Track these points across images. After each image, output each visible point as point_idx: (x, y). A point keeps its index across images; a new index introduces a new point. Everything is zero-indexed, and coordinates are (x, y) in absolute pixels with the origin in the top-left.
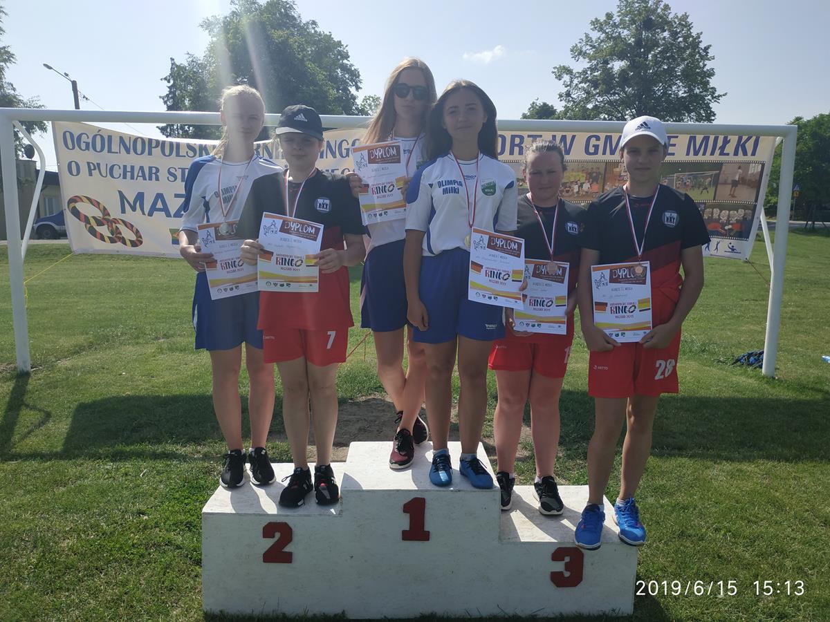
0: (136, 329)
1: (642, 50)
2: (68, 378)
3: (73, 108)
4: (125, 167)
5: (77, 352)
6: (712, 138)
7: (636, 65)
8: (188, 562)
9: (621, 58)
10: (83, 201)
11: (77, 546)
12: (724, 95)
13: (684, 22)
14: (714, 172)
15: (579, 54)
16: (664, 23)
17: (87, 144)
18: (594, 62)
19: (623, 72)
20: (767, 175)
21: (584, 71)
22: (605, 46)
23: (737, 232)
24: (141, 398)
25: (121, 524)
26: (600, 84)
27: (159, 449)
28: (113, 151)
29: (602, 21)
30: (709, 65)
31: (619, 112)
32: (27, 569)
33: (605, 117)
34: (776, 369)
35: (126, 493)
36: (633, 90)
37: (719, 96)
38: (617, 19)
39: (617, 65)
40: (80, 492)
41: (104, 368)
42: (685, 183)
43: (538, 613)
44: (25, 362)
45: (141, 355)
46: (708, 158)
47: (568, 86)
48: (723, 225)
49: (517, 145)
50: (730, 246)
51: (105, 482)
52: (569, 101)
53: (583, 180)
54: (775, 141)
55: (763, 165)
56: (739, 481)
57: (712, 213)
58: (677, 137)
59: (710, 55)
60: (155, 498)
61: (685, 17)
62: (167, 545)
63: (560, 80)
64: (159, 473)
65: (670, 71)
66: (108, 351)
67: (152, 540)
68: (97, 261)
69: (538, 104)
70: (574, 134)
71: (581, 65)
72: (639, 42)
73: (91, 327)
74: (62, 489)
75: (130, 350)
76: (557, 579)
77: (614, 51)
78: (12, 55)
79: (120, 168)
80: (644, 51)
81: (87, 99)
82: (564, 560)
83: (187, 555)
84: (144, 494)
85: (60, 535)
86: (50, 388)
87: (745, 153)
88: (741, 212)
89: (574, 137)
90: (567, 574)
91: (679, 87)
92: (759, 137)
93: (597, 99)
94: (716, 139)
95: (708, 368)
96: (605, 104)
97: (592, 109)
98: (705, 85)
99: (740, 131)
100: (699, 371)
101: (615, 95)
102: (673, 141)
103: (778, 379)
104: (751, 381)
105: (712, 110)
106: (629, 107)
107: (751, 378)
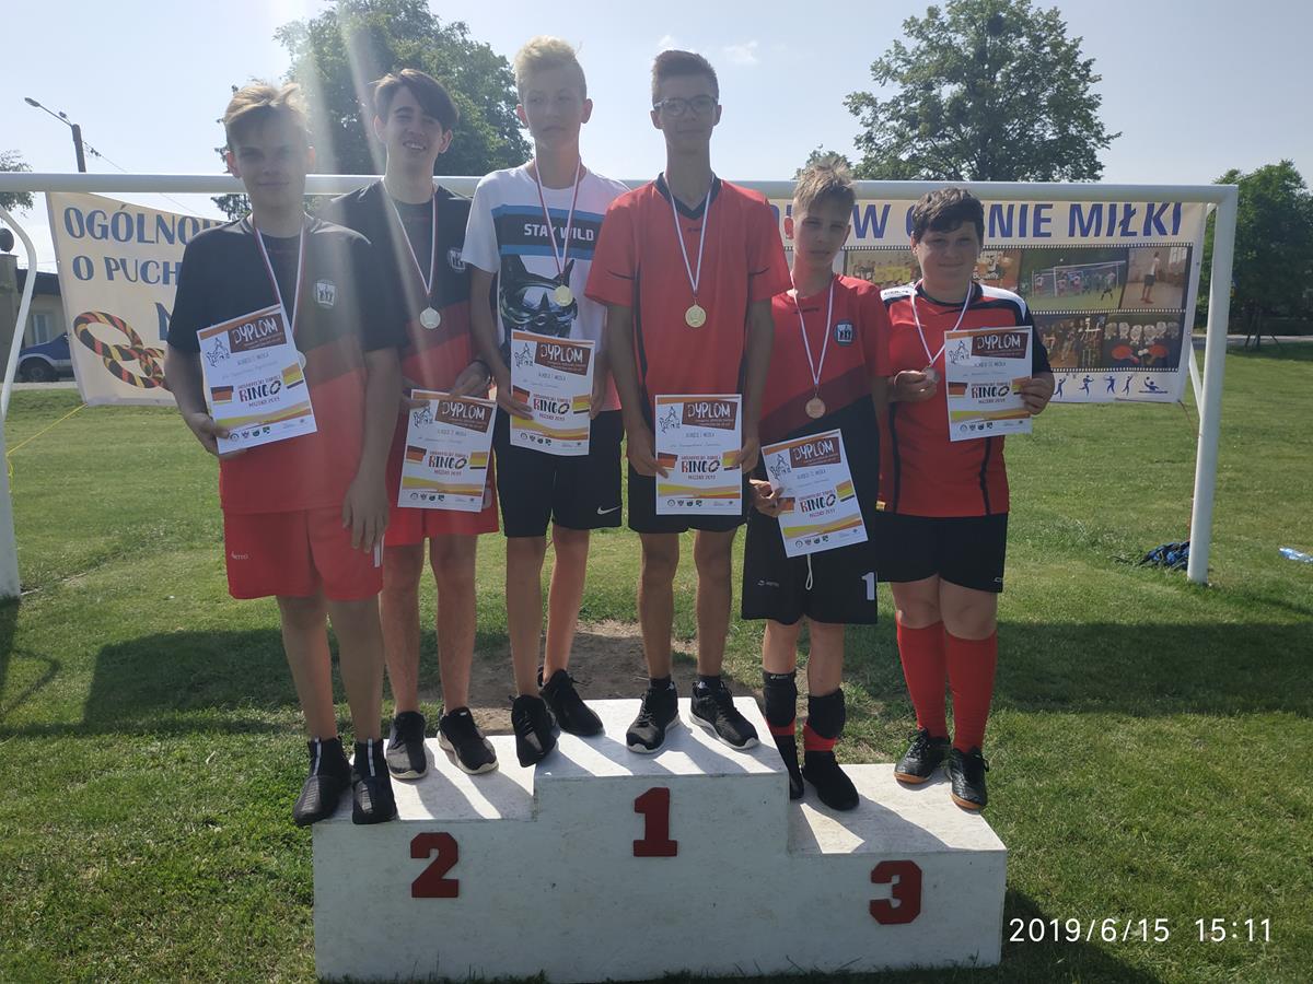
0: (188, 525)
1: (986, 66)
2: (81, 606)
3: (74, 170)
4: (166, 265)
5: (94, 564)
6: (1106, 206)
7: (978, 90)
8: (290, 898)
9: (952, 79)
10: (99, 321)
11: (109, 878)
12: (1116, 136)
13: (1053, 23)
14: (1117, 263)
15: (886, 74)
16: (1020, 24)
17: (104, 228)
18: (910, 87)
19: (956, 102)
20: (1198, 264)
21: (894, 102)
22: (927, 61)
23: (1158, 358)
24: (201, 636)
25: (178, 841)
26: (920, 121)
27: (233, 717)
28: (146, 239)
29: (921, 20)
30: (1092, 90)
31: (951, 166)
32: (29, 917)
33: (928, 174)
34: (1209, 570)
35: (184, 790)
36: (973, 129)
37: (1109, 137)
38: (946, 17)
39: (947, 91)
40: (110, 790)
41: (139, 589)
42: (1072, 282)
43: (852, 966)
44: (10, 582)
45: (198, 566)
46: (1103, 240)
47: (869, 125)
48: (1135, 349)
50: (1148, 382)
51: (149, 773)
52: (871, 150)
54: (1205, 209)
55: (1190, 249)
56: (1158, 751)
57: (1118, 331)
58: (1050, 206)
59: (1093, 74)
60: (231, 798)
61: (1055, 13)
62: (253, 872)
63: (857, 114)
64: (235, 756)
65: (1031, 100)
66: (144, 562)
67: (229, 864)
68: (120, 417)
69: (822, 154)
70: (887, 202)
71: (889, 91)
72: (981, 55)
73: (116, 522)
74: (80, 786)
75: (180, 560)
76: (880, 912)
77: (942, 68)
79: (158, 267)
80: (989, 68)
81: (97, 154)
82: (889, 881)
83: (287, 890)
84: (213, 792)
85: (80, 861)
86: (53, 623)
87: (1162, 231)
89: (887, 208)
90: (896, 903)
91: (1045, 124)
92: (1180, 205)
93: (914, 146)
94: (1113, 209)
95: (1103, 571)
96: (928, 153)
97: (908, 160)
98: (1088, 122)
99: (1149, 194)
100: (1088, 576)
101: (944, 139)
102: (1045, 213)
103: (1213, 586)
104: (1170, 590)
105: (1097, 160)
106: (967, 157)
107: (1170, 585)
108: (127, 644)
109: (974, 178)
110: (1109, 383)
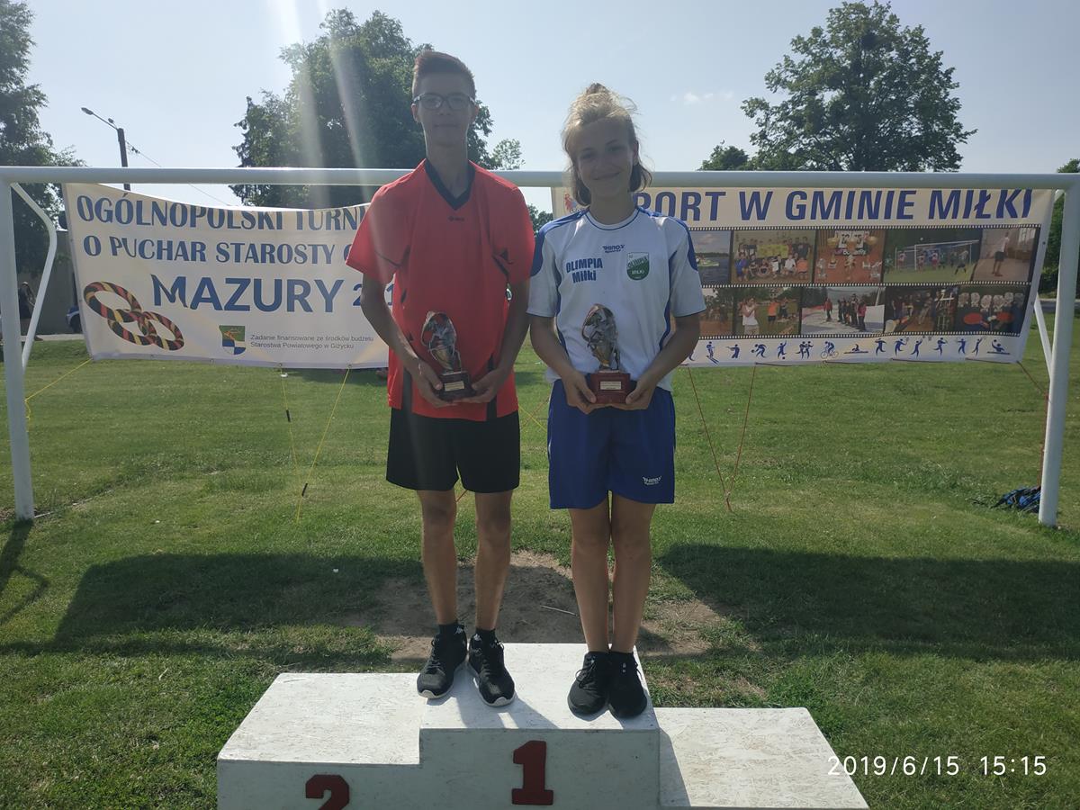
0: (182, 457)
1: (861, 75)
2: (82, 529)
4: (160, 243)
5: (100, 491)
6: (964, 193)
7: (854, 95)
9: (833, 87)
10: (105, 290)
11: (54, 792)
12: (972, 133)
13: (918, 38)
14: (971, 242)
15: (778, 82)
16: (890, 39)
17: (110, 213)
18: (798, 93)
19: (836, 105)
20: (1044, 243)
21: (783, 105)
22: (811, 71)
23: (1003, 324)
24: (177, 558)
25: (122, 756)
26: (805, 121)
27: (190, 637)
29: (806, 40)
30: (952, 95)
31: (831, 158)
33: (812, 164)
34: (1059, 513)
35: (135, 705)
36: (850, 128)
37: (967, 134)
38: (827, 36)
39: (828, 96)
40: (72, 703)
41: (132, 514)
42: (931, 258)
44: (26, 507)
45: (184, 494)
46: (960, 221)
47: (763, 125)
48: (985, 316)
49: (691, 207)
50: (995, 344)
51: (108, 687)
52: (764, 145)
53: (785, 255)
54: (1053, 195)
55: (1038, 230)
57: (970, 300)
58: (914, 193)
59: (954, 81)
60: (175, 714)
61: (920, 30)
62: (182, 789)
63: (752, 117)
64: (185, 673)
65: (901, 102)
66: (141, 490)
67: (161, 781)
69: (723, 149)
70: (771, 189)
71: (779, 97)
72: (857, 66)
73: (124, 454)
74: (50, 698)
75: (170, 488)
77: (823, 77)
78: (43, 97)
79: (153, 245)
80: (864, 77)
81: (136, 151)
84: (160, 708)
85: (33, 773)
86: (56, 543)
87: (1014, 215)
88: (1009, 297)
89: (770, 194)
91: (912, 123)
92: (1031, 191)
93: (801, 141)
94: (970, 194)
95: (961, 512)
96: (813, 147)
97: (795, 154)
98: (948, 121)
99: (1003, 182)
100: (948, 516)
101: (825, 136)
102: (909, 198)
103: (1062, 529)
104: (1022, 532)
105: (957, 152)
106: (845, 150)
107: (1023, 527)
108: (113, 564)
109: (852, 168)
110: (961, 345)
